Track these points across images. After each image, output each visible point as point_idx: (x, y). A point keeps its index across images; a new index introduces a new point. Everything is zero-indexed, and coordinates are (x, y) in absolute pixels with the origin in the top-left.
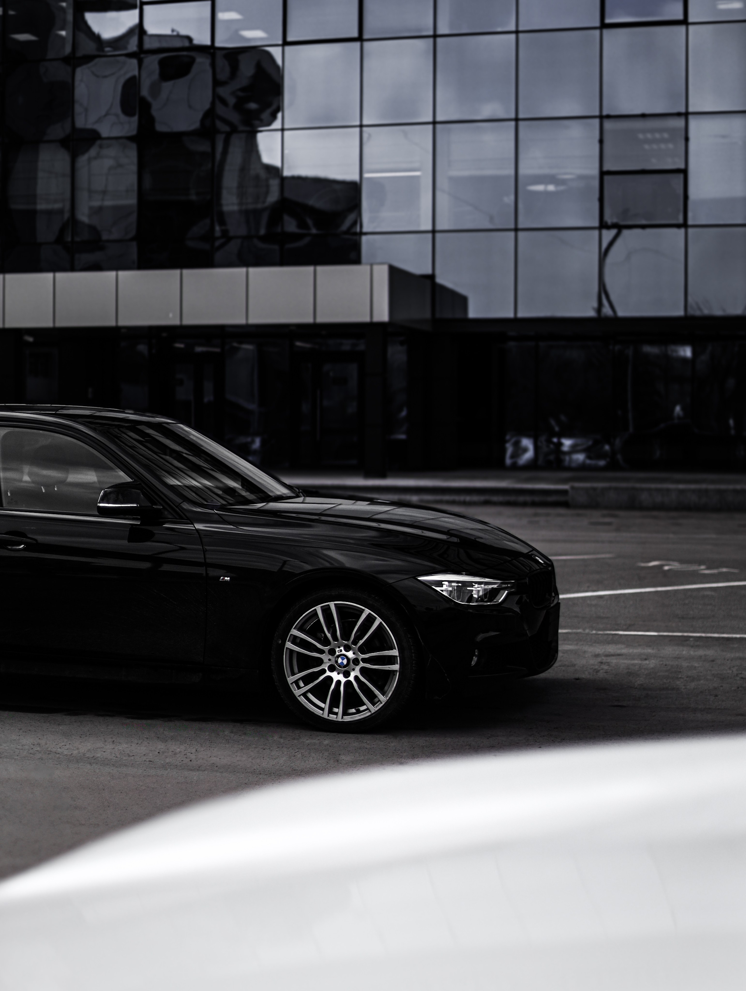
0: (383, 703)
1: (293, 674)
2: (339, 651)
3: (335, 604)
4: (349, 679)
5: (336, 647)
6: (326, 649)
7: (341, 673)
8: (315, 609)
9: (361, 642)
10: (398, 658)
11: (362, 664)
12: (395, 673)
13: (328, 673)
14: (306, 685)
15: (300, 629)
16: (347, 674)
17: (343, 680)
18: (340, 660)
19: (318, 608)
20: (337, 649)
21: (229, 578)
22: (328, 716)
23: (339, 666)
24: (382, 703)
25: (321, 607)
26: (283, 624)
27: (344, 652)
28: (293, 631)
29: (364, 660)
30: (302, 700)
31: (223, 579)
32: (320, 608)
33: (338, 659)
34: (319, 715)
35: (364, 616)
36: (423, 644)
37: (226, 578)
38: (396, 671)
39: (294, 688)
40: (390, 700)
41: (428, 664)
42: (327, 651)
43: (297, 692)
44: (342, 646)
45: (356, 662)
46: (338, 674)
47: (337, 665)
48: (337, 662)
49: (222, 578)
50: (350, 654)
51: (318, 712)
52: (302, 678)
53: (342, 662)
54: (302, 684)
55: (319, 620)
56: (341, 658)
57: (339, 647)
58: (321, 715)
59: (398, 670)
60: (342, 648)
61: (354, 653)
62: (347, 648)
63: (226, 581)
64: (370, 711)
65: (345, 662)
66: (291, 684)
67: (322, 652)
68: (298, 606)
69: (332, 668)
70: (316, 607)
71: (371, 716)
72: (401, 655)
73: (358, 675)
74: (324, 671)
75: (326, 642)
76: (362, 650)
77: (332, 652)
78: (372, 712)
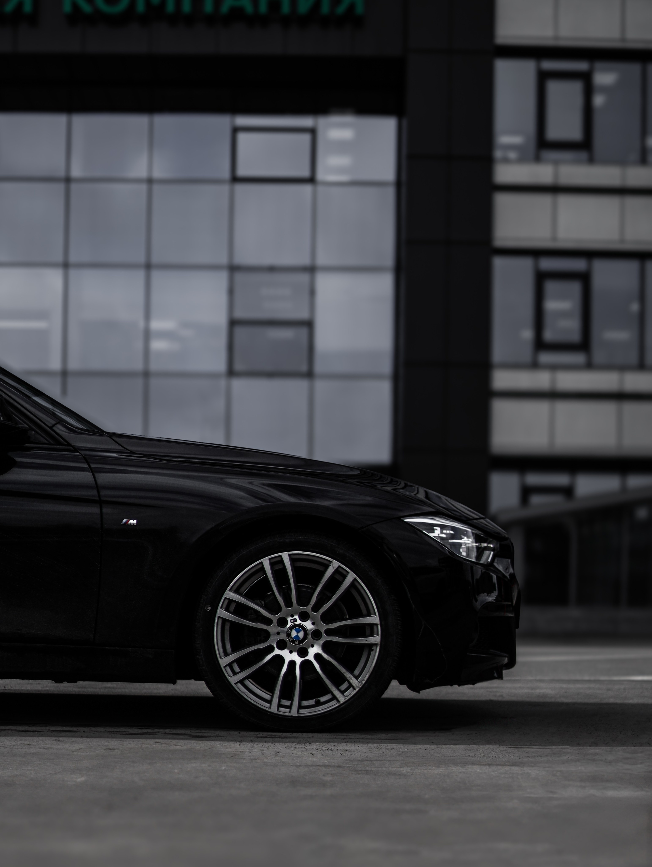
0: (357, 690)
1: (226, 654)
2: (292, 621)
3: (290, 555)
4: (307, 658)
5: (288, 616)
6: (275, 618)
7: (295, 651)
8: (261, 563)
9: (326, 606)
10: (379, 627)
11: (325, 638)
12: (374, 648)
13: (277, 652)
14: (242, 669)
15: (237, 591)
16: (303, 652)
17: (298, 660)
18: (294, 634)
19: (266, 562)
20: (289, 619)
21: (135, 522)
22: (278, 710)
23: (293, 642)
24: (354, 689)
25: (270, 559)
26: (214, 583)
27: (299, 621)
28: (229, 594)
29: (329, 632)
30: (240, 688)
31: (127, 522)
32: (268, 561)
33: (291, 632)
34: (265, 708)
35: (330, 571)
36: (414, 606)
37: (131, 521)
38: (376, 645)
39: (227, 672)
40: (366, 685)
41: (420, 634)
42: (275, 621)
43: (233, 680)
44: (296, 614)
45: (316, 635)
46: (291, 652)
47: (289, 640)
48: (289, 635)
49: (124, 520)
50: (308, 625)
51: (264, 705)
52: (237, 661)
53: (297, 635)
54: (237, 669)
55: (266, 577)
56: (296, 630)
57: (292, 616)
58: (267, 709)
59: (379, 643)
60: (296, 617)
61: (313, 624)
62: (304, 617)
63: (132, 525)
64: (338, 701)
65: (301, 635)
66: (225, 667)
67: (269, 622)
68: (237, 558)
69: (282, 645)
70: (262, 559)
71: (340, 707)
72: (383, 623)
73: (320, 653)
74: (271, 649)
75: (275, 609)
76: (326, 618)
77: (283, 622)
78: (342, 702)
